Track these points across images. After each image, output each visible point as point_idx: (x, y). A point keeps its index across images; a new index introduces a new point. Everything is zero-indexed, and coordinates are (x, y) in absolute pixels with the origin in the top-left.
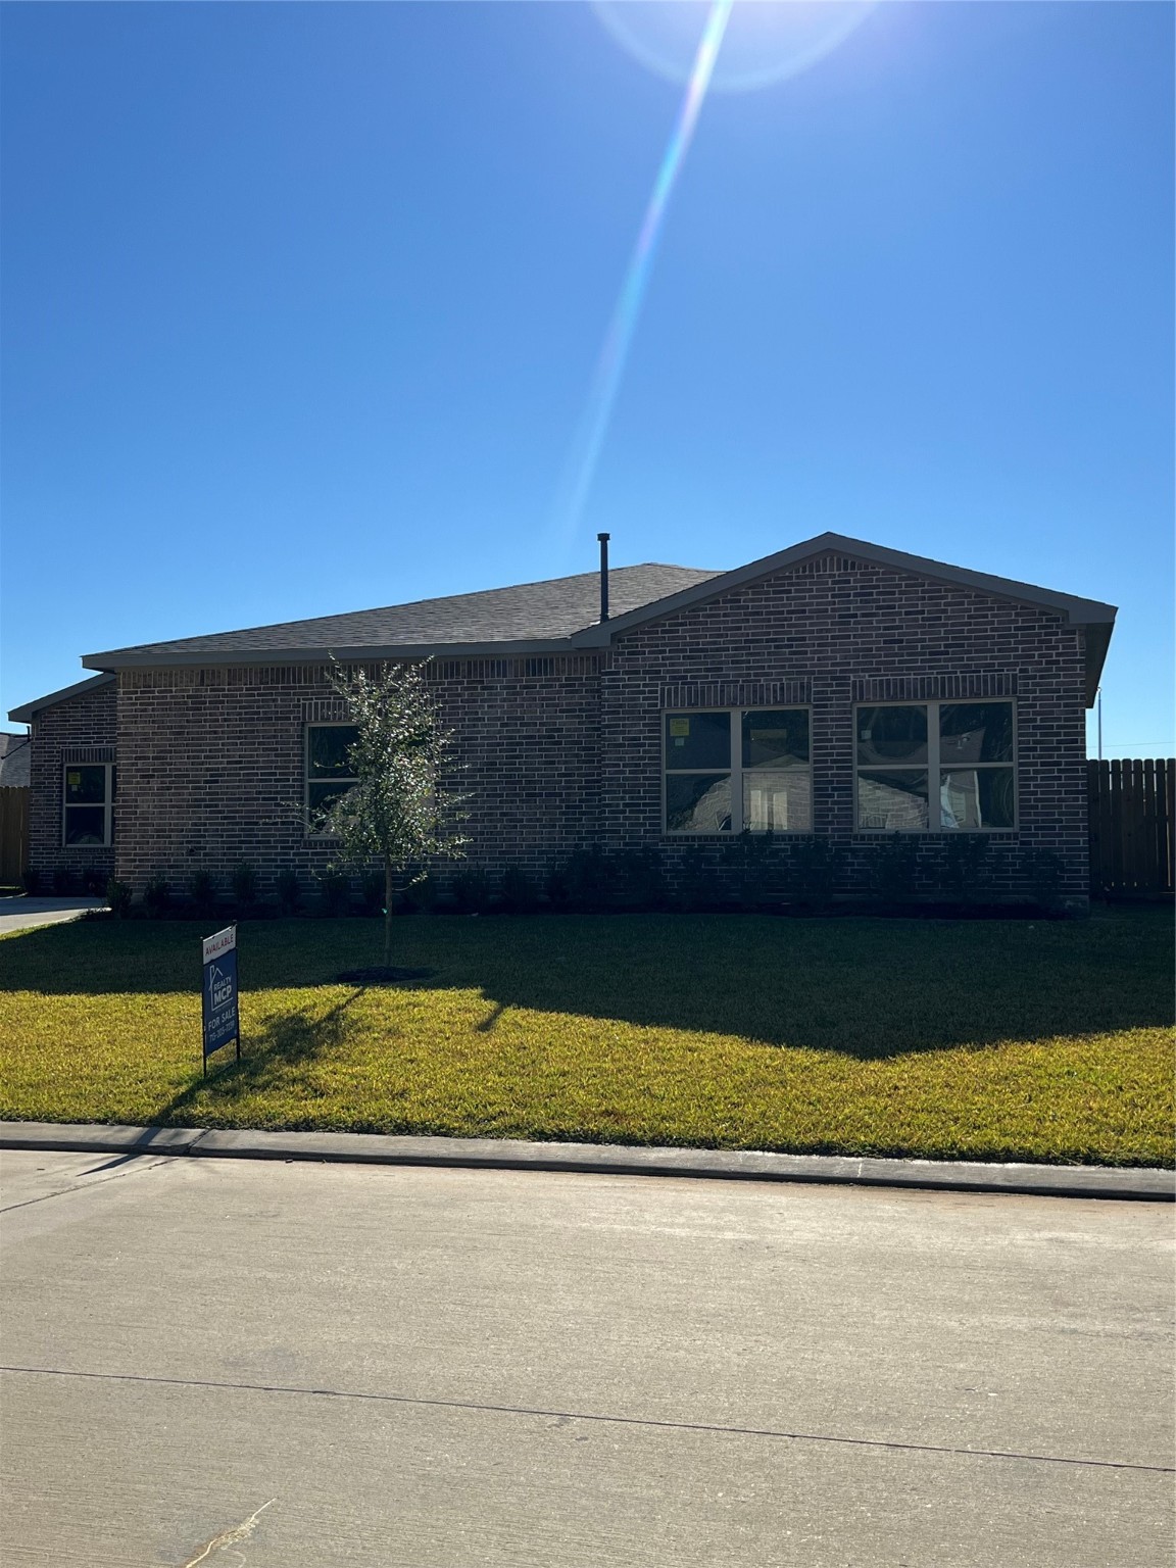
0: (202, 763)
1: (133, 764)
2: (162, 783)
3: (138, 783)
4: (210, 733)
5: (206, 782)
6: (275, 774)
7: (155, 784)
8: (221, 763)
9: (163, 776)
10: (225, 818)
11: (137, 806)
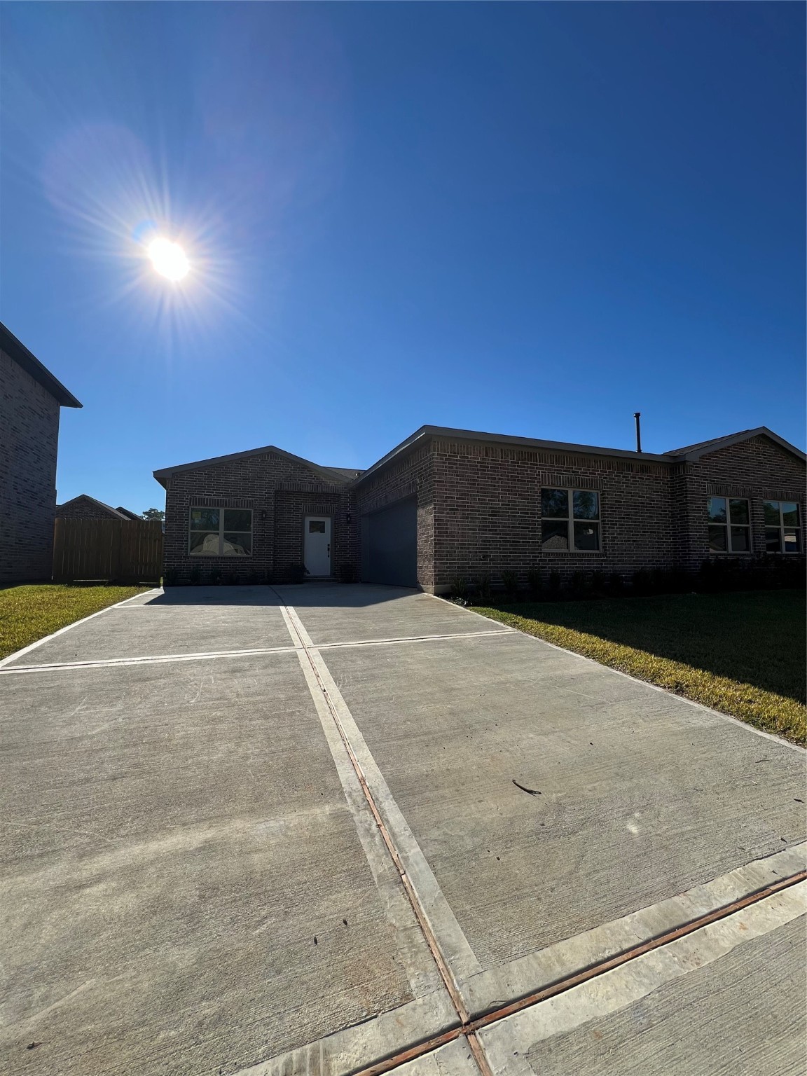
0: (487, 504)
1: (444, 501)
2: (463, 514)
3: (448, 513)
4: (491, 486)
5: (489, 515)
6: (527, 513)
7: (458, 515)
8: (499, 504)
9: (463, 510)
10: (501, 538)
11: (447, 528)
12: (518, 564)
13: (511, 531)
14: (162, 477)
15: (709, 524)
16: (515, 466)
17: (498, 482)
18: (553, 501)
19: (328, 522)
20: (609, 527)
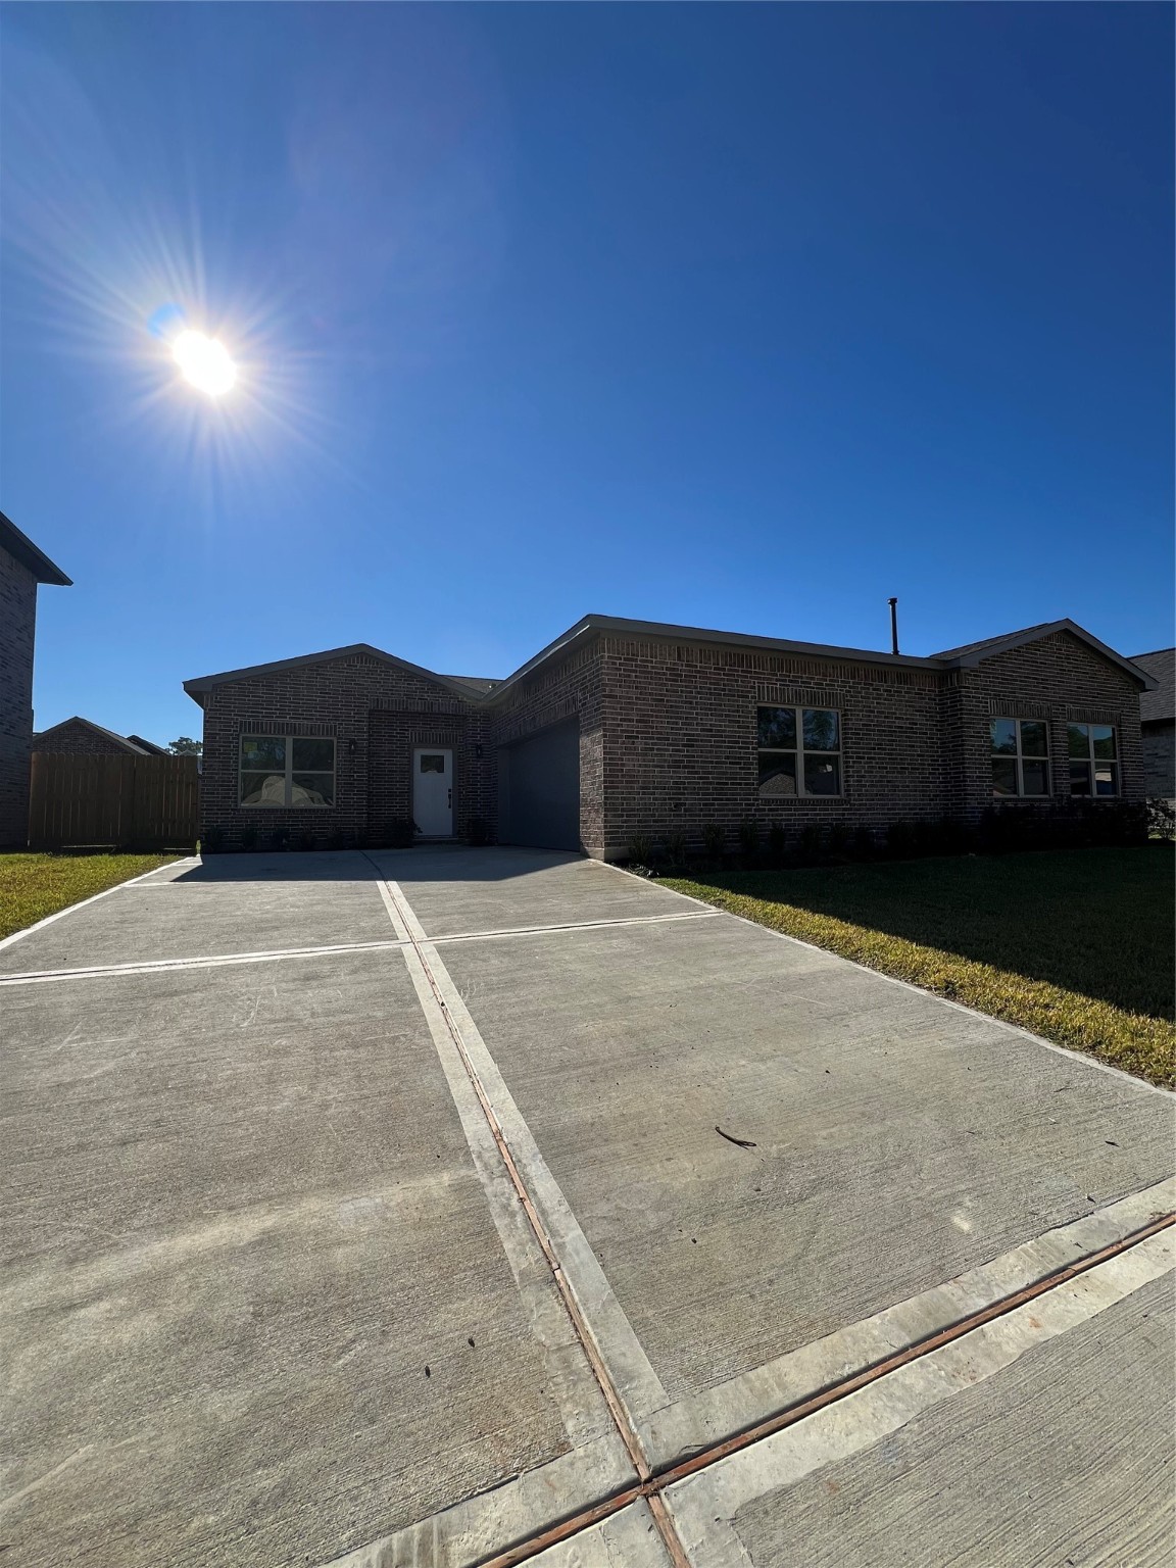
0: (681, 729)
1: (618, 725)
2: (646, 744)
4: (686, 702)
5: (684, 745)
6: (738, 742)
7: (640, 744)
8: (697, 730)
9: (646, 738)
10: (701, 778)
11: (623, 765)
12: (725, 815)
13: (715, 768)
14: (197, 690)
15: (993, 756)
16: (719, 674)
17: (696, 698)
18: (774, 724)
19: (448, 756)
20: (854, 762)
